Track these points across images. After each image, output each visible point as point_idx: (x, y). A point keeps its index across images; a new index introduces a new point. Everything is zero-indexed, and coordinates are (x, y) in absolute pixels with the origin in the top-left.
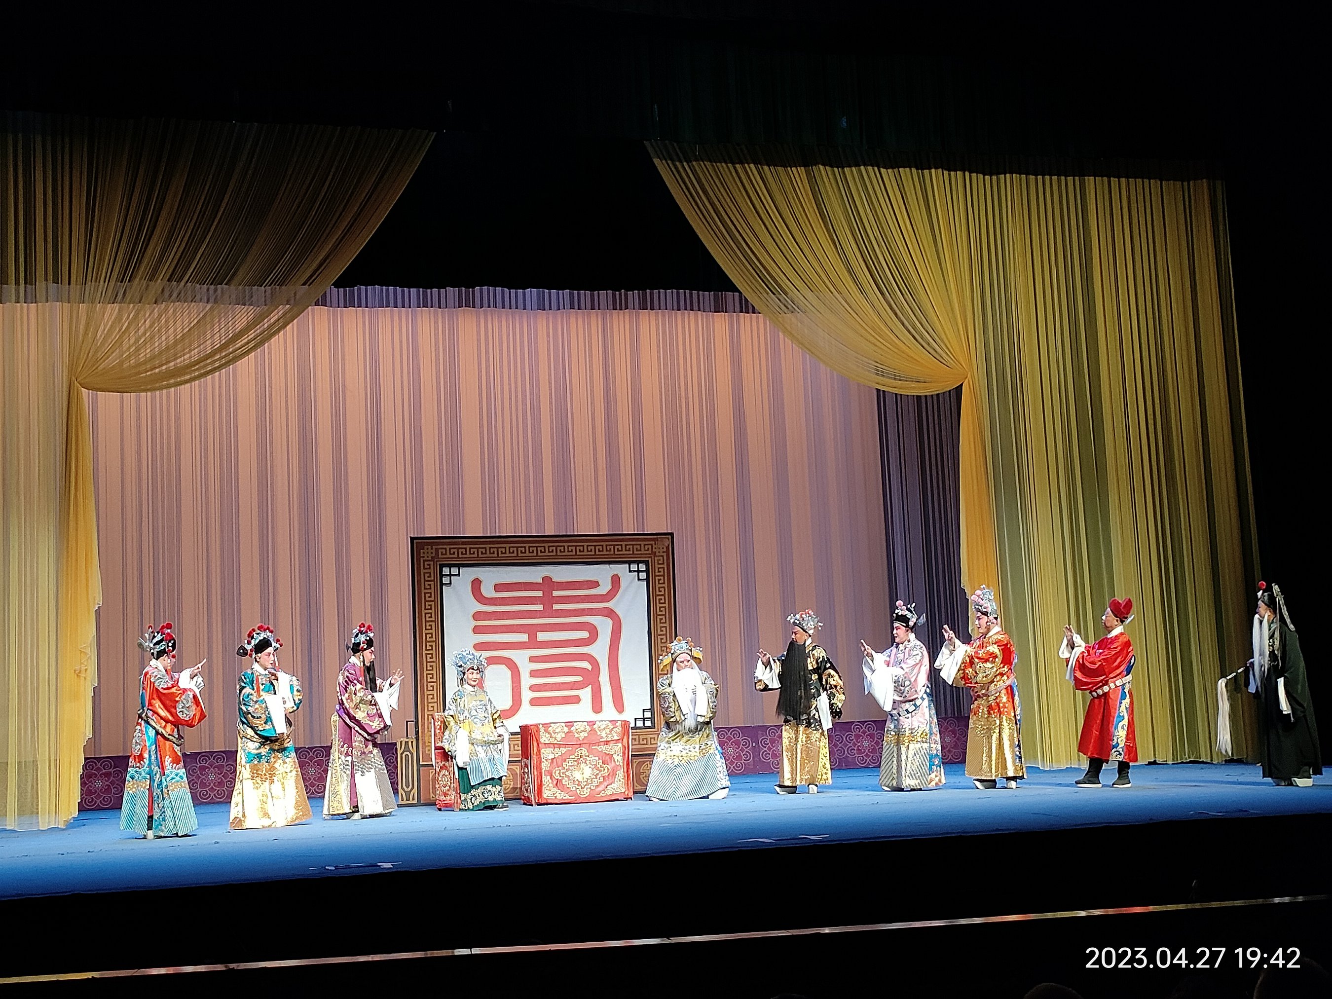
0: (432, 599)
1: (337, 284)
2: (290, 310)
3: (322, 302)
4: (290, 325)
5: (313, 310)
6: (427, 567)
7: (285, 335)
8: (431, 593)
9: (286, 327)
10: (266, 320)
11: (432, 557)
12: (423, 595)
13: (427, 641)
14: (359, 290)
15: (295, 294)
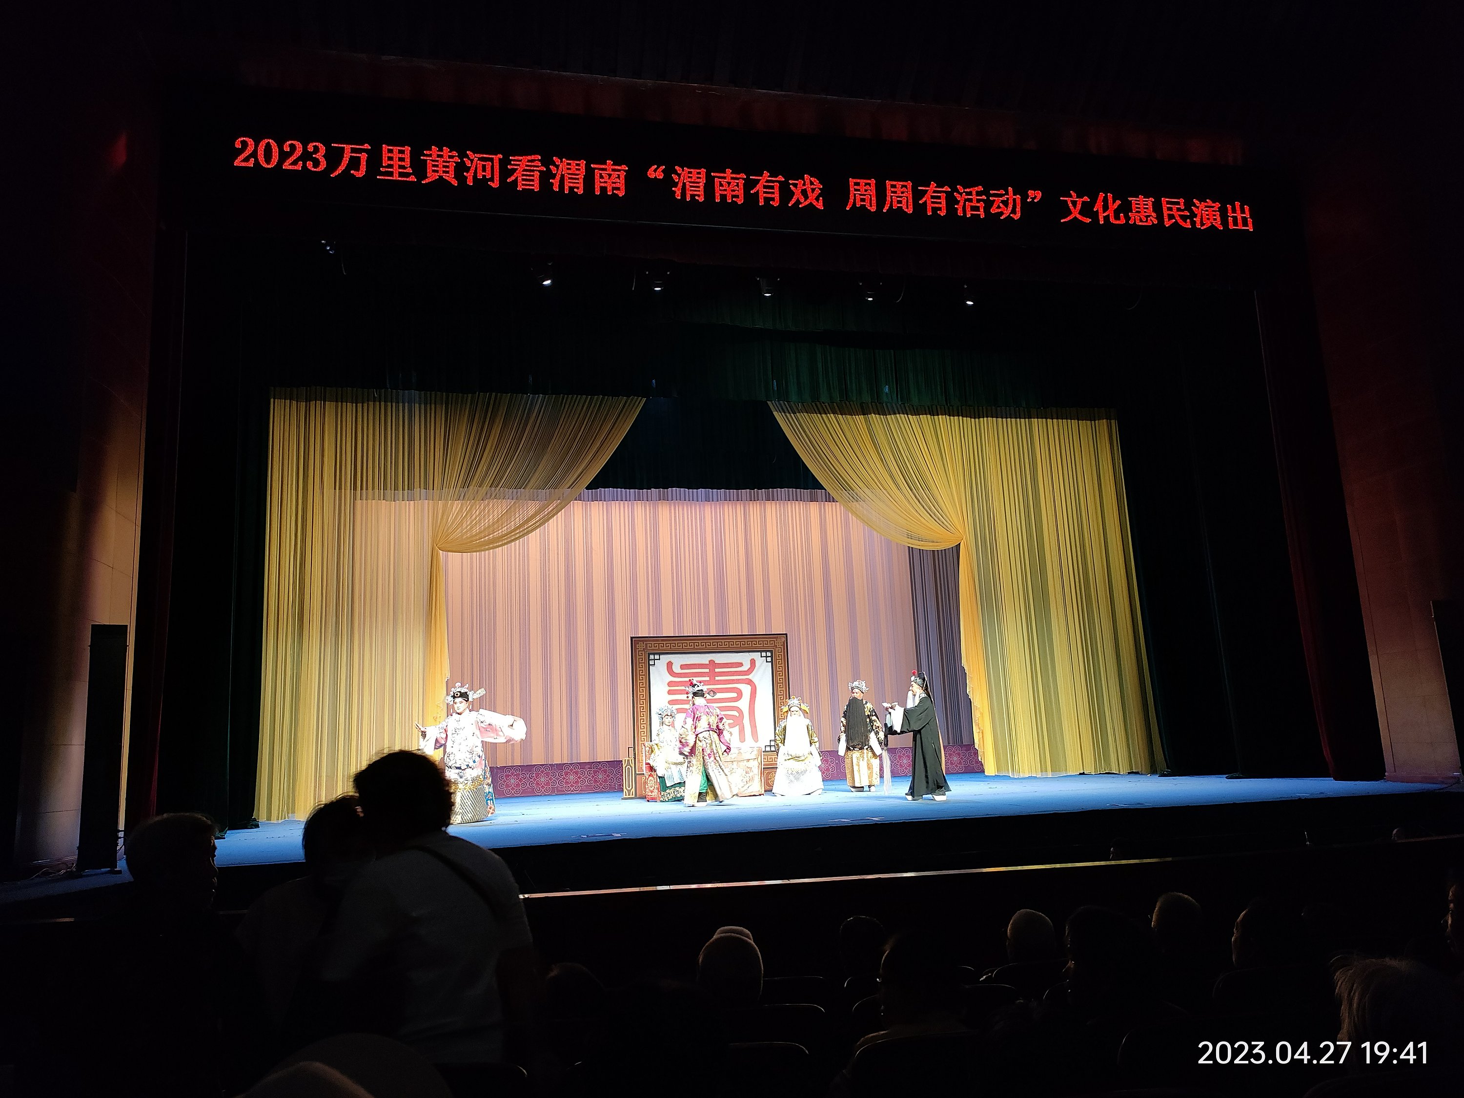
0: (644, 674)
1: (587, 488)
2: (560, 503)
3: (579, 498)
4: (560, 512)
5: (573, 503)
6: (640, 654)
7: (557, 518)
8: (643, 670)
9: (558, 513)
10: (546, 510)
11: (643, 649)
12: (638, 671)
13: (640, 699)
14: (601, 491)
15: (563, 494)
